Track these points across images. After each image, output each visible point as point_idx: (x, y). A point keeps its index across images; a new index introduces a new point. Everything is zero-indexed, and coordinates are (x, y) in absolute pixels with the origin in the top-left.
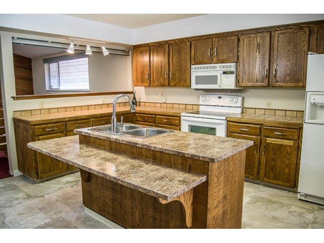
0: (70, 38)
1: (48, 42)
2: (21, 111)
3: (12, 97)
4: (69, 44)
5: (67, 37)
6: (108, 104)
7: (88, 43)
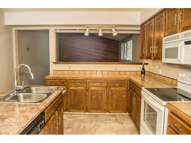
0: (86, 26)
1: (76, 30)
2: (57, 70)
3: (53, 62)
4: (86, 30)
5: (84, 26)
6: (119, 71)
7: (100, 27)
